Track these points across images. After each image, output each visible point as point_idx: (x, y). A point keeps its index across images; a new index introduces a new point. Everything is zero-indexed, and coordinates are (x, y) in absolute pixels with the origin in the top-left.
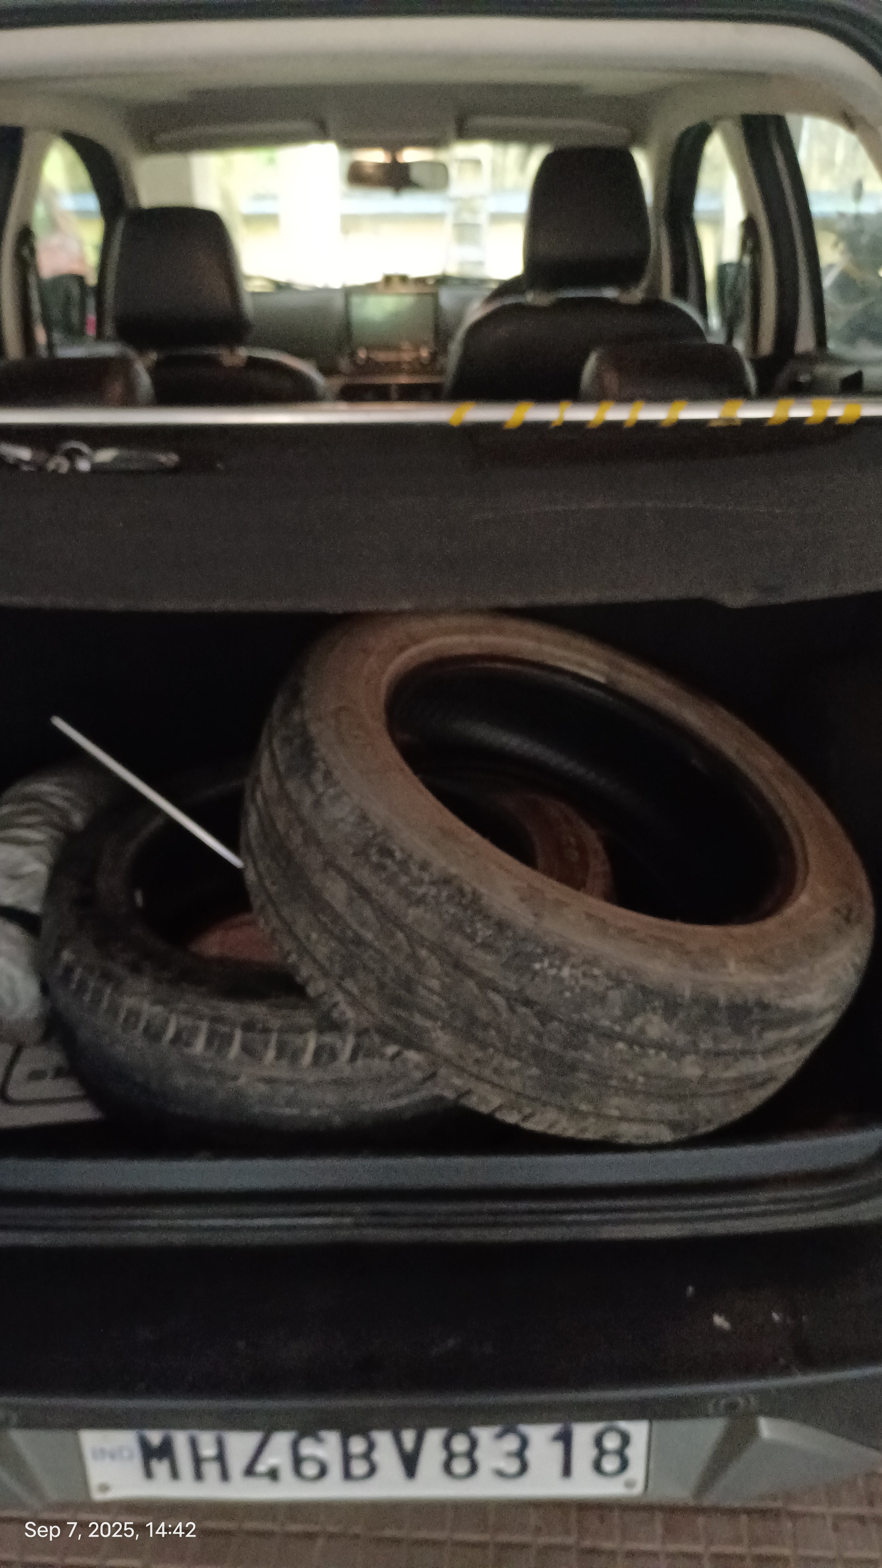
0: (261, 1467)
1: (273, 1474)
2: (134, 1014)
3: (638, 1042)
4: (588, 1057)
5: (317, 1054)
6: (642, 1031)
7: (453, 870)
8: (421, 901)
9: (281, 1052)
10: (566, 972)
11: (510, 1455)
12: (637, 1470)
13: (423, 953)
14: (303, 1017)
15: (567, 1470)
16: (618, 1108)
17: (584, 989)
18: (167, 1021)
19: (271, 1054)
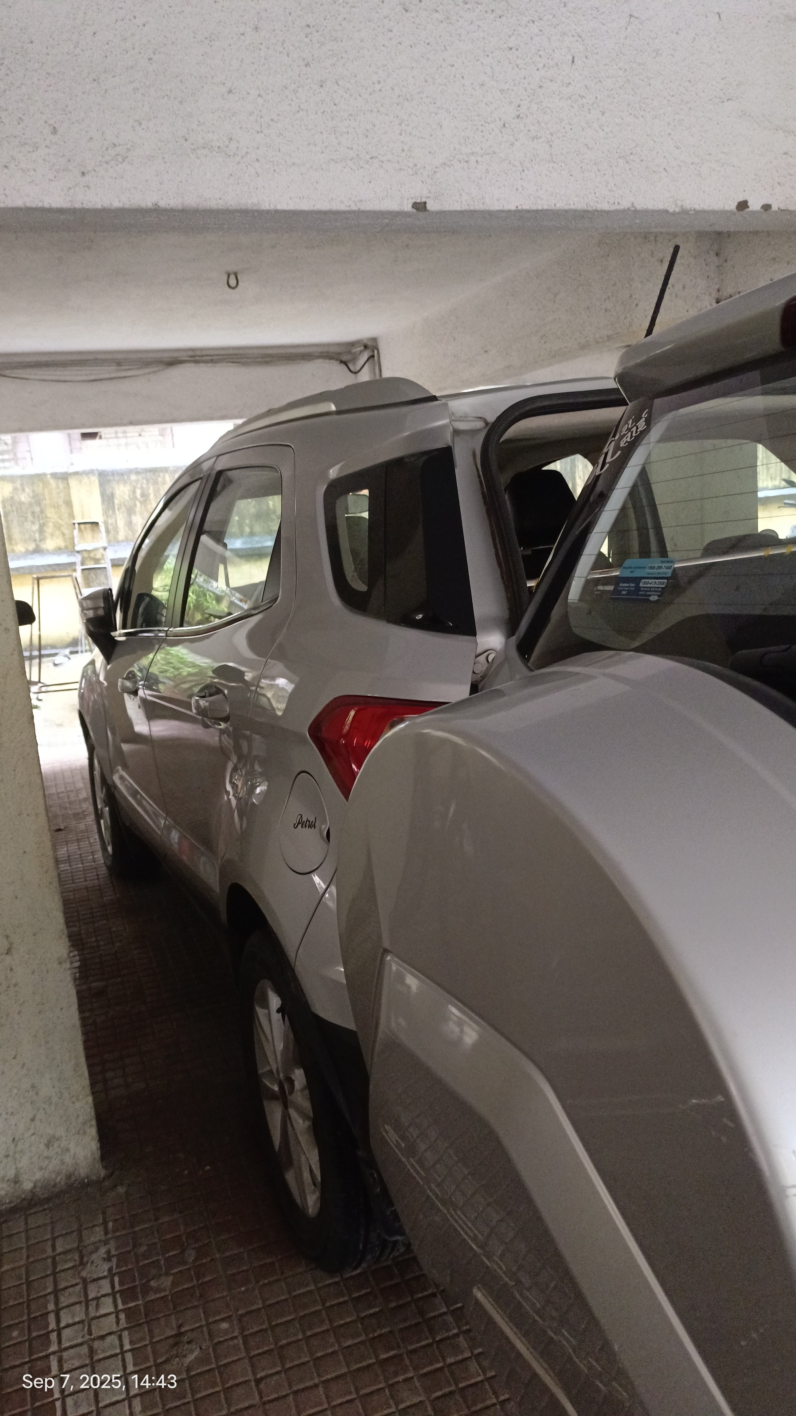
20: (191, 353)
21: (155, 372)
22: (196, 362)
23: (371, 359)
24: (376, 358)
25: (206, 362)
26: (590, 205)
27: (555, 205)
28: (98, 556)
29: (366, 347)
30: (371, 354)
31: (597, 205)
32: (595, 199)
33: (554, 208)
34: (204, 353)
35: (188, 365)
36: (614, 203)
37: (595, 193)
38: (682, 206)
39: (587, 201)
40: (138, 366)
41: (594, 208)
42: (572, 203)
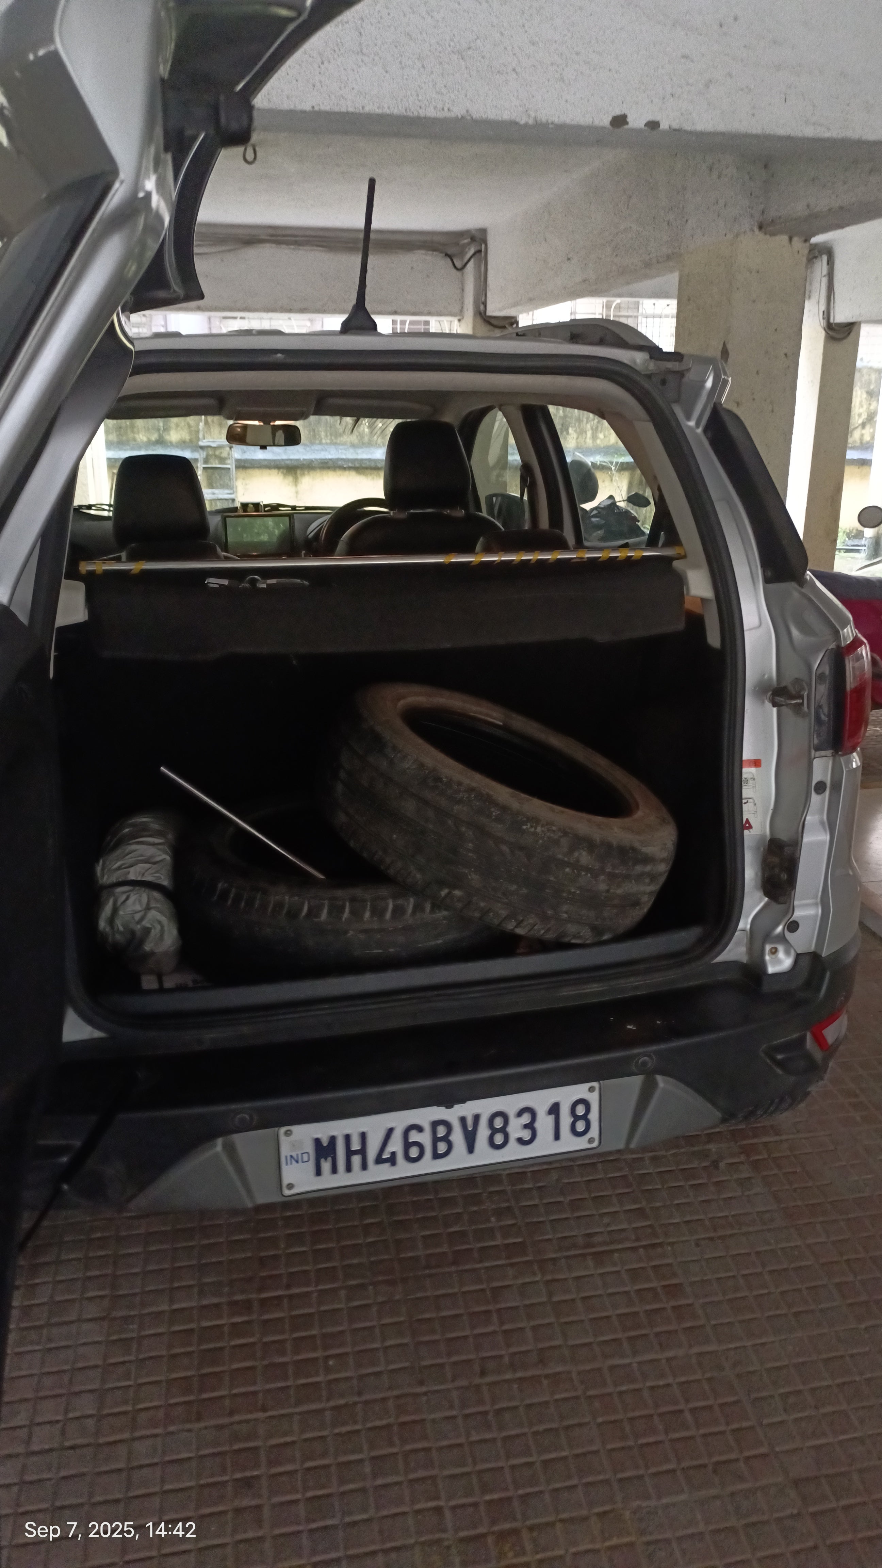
0: (386, 1156)
1: (392, 1160)
2: (280, 905)
3: (576, 866)
4: (552, 878)
5: (394, 911)
6: (578, 861)
7: (474, 785)
8: (459, 802)
9: (374, 912)
10: (539, 829)
11: (526, 1126)
12: (594, 1132)
13: (463, 829)
14: (384, 891)
15: (557, 1137)
16: (566, 913)
17: (549, 838)
18: (303, 904)
19: (367, 915)
20: (271, 231)
21: (229, 251)
22: (278, 243)
23: (478, 254)
24: (483, 254)
25: (287, 243)
26: (410, 110)
27: (363, 108)
28: (224, 455)
29: (473, 239)
30: (478, 248)
31: (421, 111)
32: (418, 103)
33: (361, 111)
34: (288, 232)
35: (268, 245)
36: (443, 109)
37: (418, 95)
38: (535, 118)
39: (407, 105)
40: (211, 243)
41: (416, 114)
42: (386, 106)
